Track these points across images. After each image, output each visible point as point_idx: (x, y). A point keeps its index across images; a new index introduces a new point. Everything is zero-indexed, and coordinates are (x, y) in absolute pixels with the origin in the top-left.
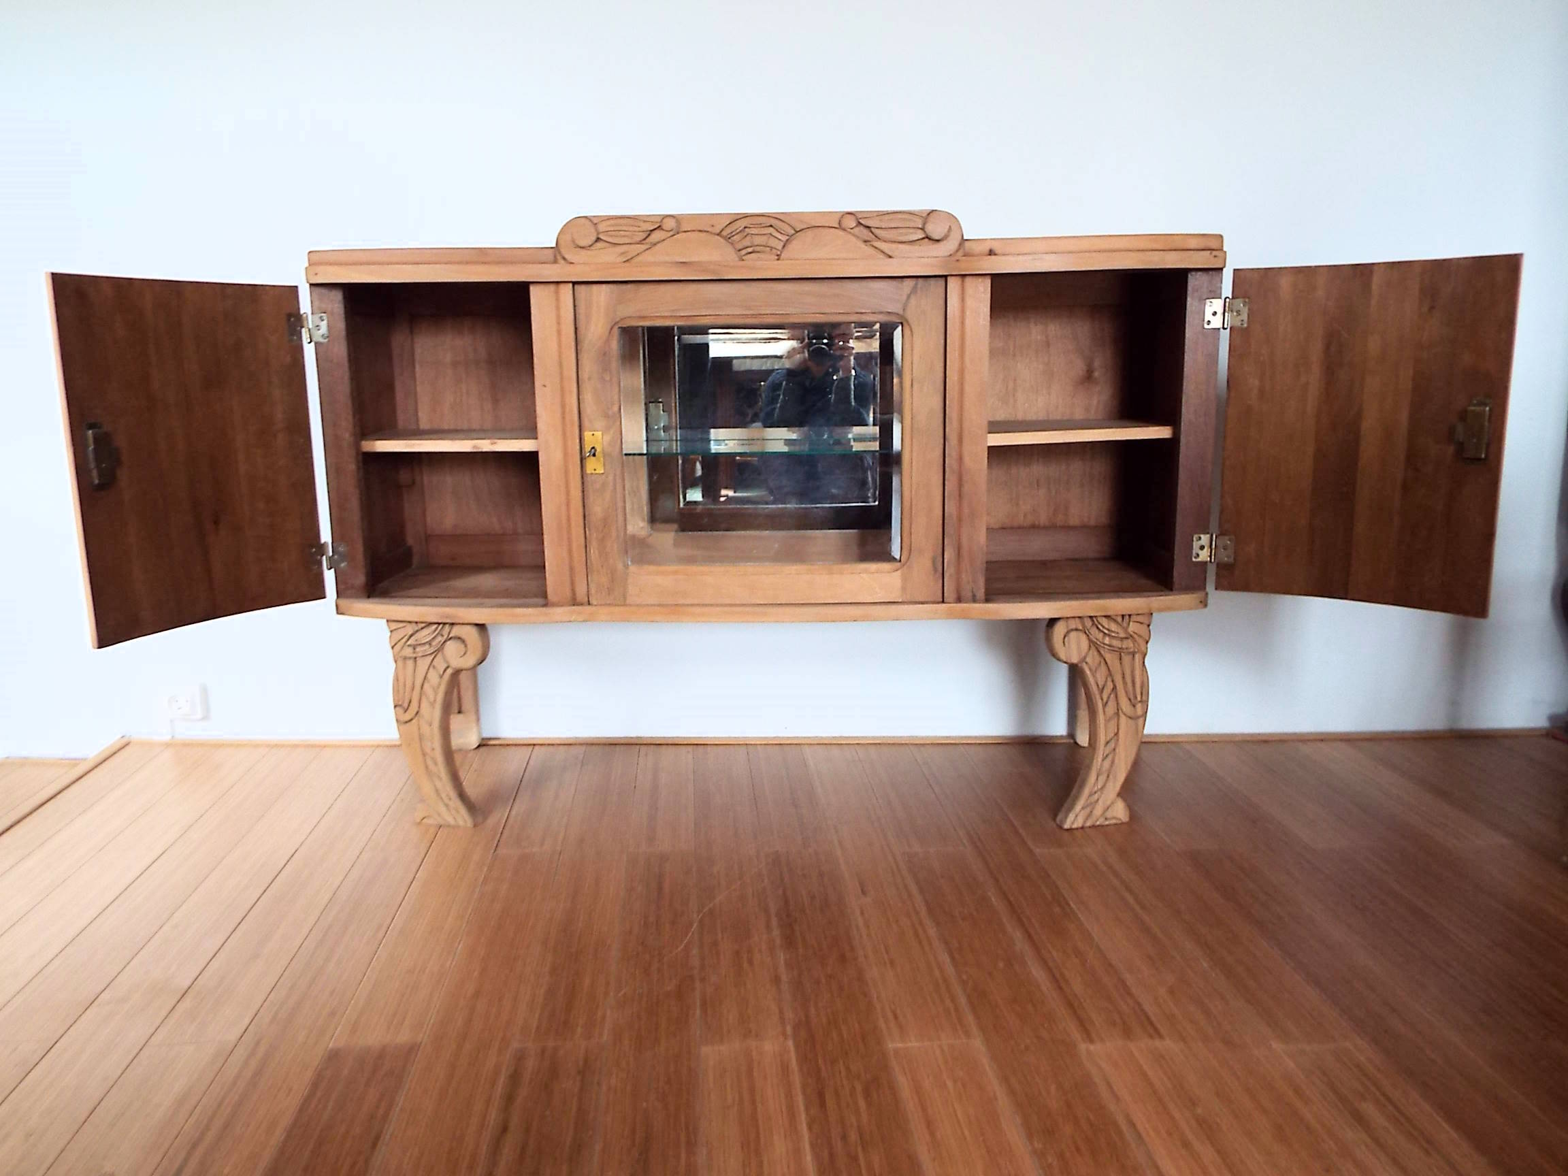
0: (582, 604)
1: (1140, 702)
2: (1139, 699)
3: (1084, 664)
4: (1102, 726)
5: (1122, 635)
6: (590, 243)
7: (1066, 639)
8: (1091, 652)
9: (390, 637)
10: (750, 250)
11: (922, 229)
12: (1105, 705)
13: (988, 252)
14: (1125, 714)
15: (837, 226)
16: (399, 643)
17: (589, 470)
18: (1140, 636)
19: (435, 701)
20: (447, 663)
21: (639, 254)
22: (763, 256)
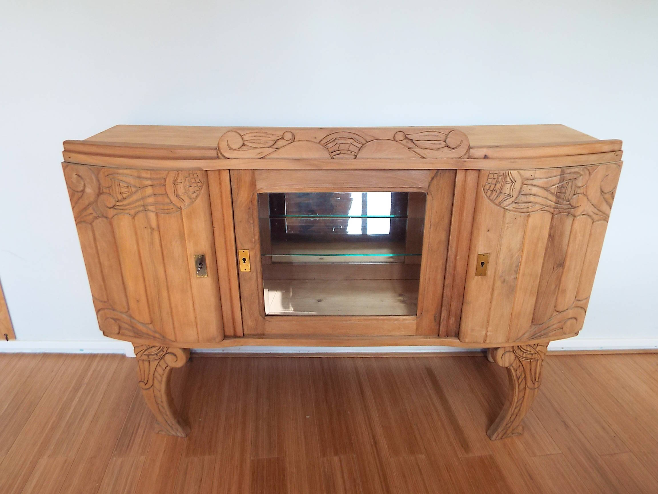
0: (240, 337)
1: (537, 382)
2: (537, 380)
3: (511, 366)
4: (517, 394)
5: (533, 352)
6: (239, 147)
7: (503, 356)
8: (516, 361)
9: (134, 349)
10: (338, 152)
11: (445, 141)
12: (519, 385)
13: (483, 157)
14: (529, 388)
15: (393, 139)
16: (140, 353)
17: (242, 270)
18: (541, 352)
19: (161, 381)
20: (167, 364)
21: (270, 154)
22: (346, 156)
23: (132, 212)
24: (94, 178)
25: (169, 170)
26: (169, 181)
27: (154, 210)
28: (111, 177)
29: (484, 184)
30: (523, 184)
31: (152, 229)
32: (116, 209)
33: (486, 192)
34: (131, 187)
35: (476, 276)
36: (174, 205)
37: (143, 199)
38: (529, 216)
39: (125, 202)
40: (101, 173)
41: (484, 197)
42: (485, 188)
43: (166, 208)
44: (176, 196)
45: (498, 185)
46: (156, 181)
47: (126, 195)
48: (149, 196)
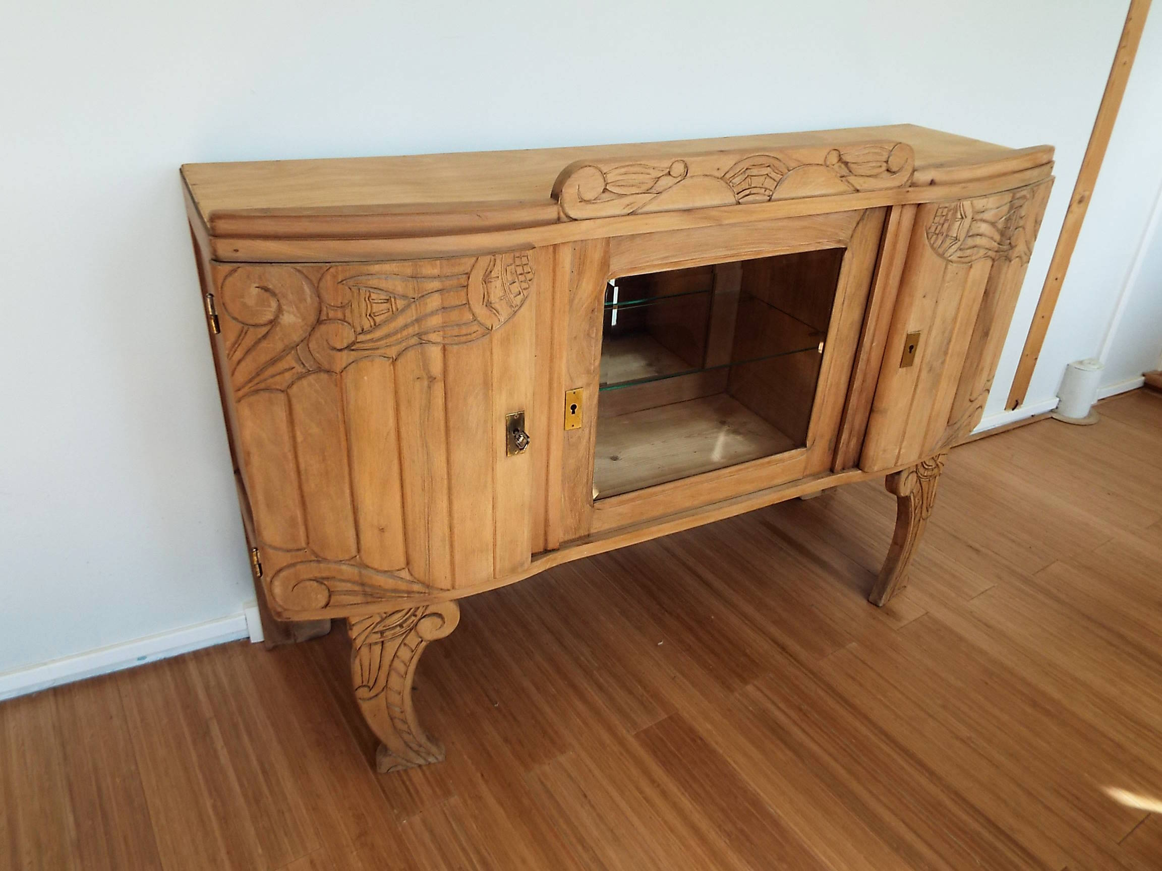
0: (553, 550)
1: (931, 507)
2: (931, 505)
3: (912, 493)
4: (911, 531)
5: (934, 466)
6: (597, 196)
7: (906, 480)
8: (917, 484)
10: (747, 192)
11: (887, 162)
12: (915, 518)
13: (929, 182)
14: (923, 519)
15: (823, 164)
16: (366, 631)
17: (568, 427)
19: (406, 672)
20: (421, 637)
21: (644, 205)
22: (757, 198)
23: (393, 352)
24: (307, 289)
25: (478, 254)
26: (477, 277)
27: (439, 339)
28: (351, 282)
29: (929, 225)
30: (974, 219)
31: (432, 379)
32: (353, 350)
33: (930, 237)
34: (395, 298)
35: (900, 369)
36: (480, 324)
37: (418, 320)
38: (971, 267)
39: (378, 334)
40: (328, 277)
41: (927, 245)
42: (930, 231)
43: (464, 332)
44: (486, 306)
45: (946, 226)
46: (450, 280)
47: (382, 317)
48: (432, 313)
